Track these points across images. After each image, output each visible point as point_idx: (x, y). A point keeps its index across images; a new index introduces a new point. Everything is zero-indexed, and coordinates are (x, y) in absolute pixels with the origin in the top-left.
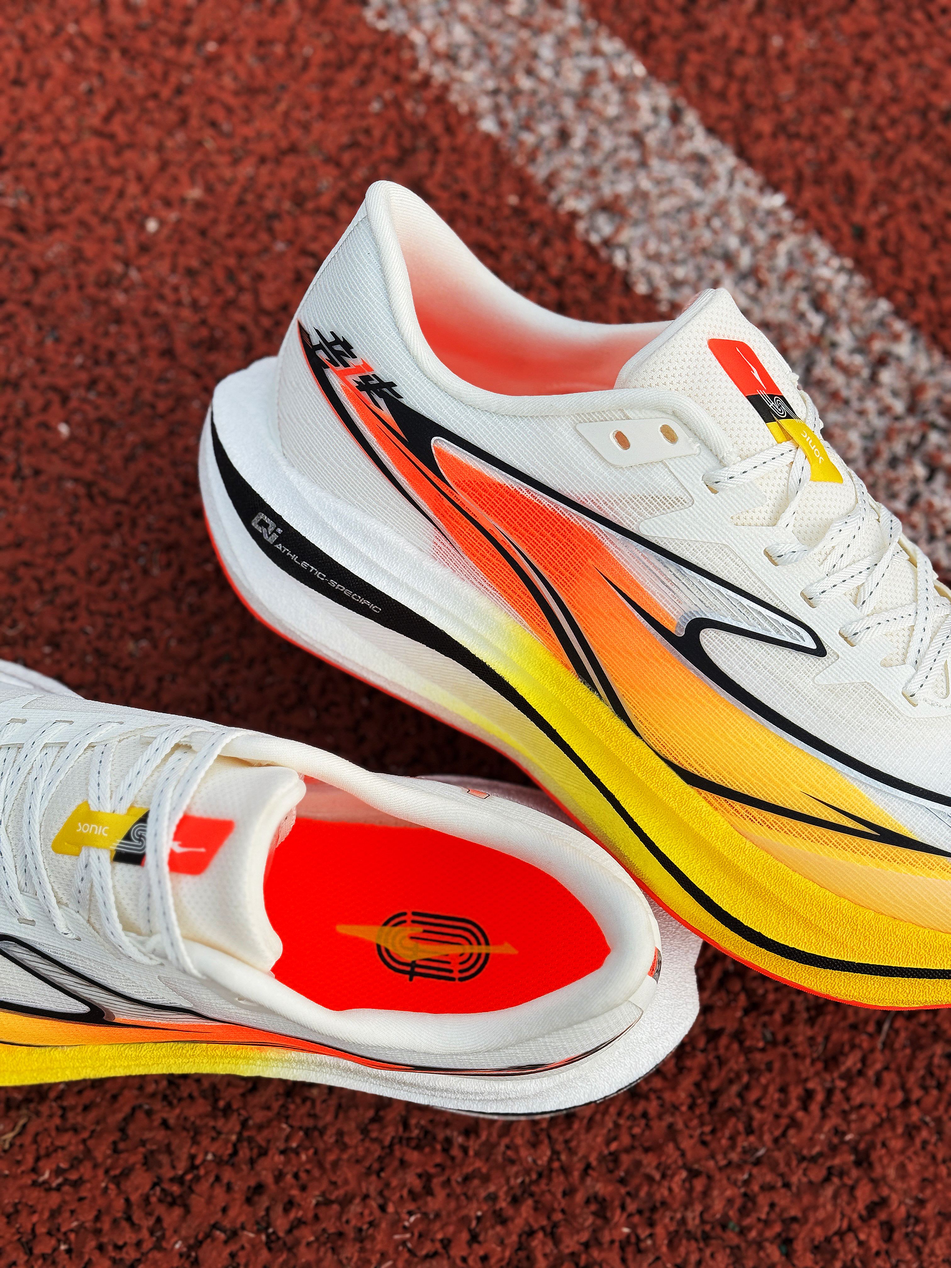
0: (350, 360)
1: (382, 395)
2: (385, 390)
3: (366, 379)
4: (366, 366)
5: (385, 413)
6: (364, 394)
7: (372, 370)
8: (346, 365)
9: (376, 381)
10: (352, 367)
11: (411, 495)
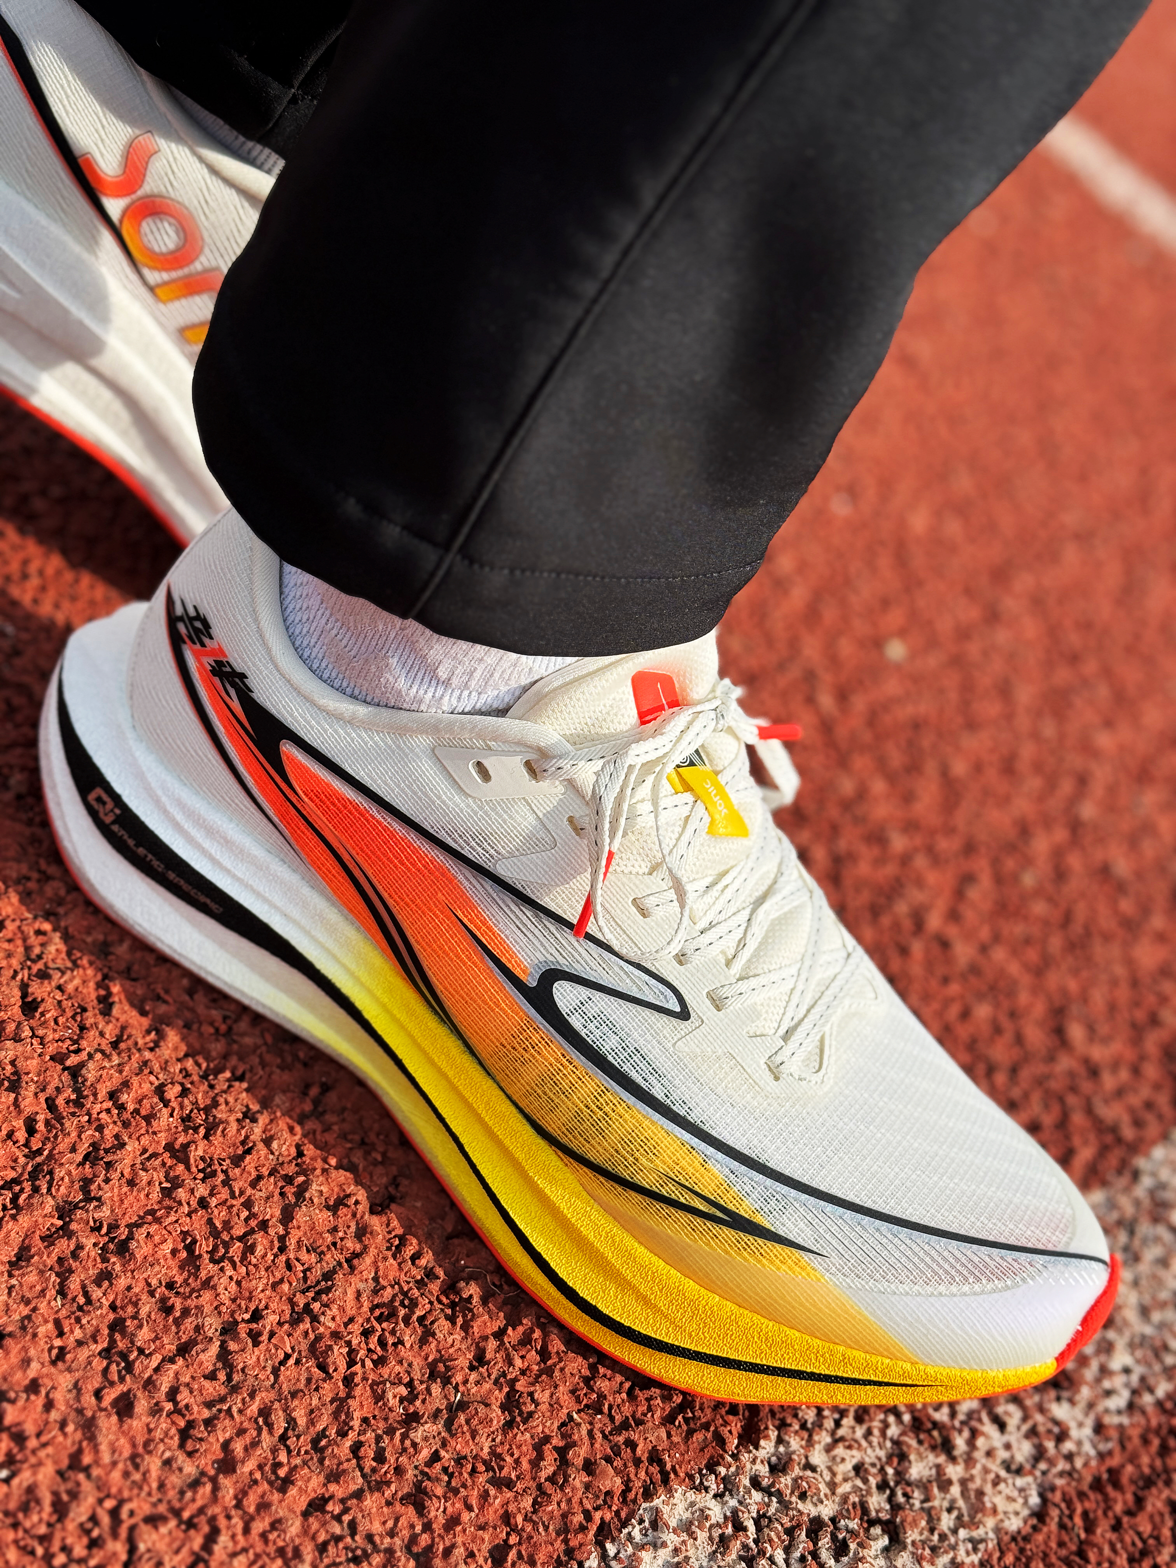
0: (207, 641)
1: (234, 685)
2: (237, 680)
3: (220, 664)
4: (221, 651)
5: (236, 705)
6: (217, 680)
7: (226, 656)
8: (203, 645)
9: (228, 669)
10: (208, 649)
11: (256, 796)
